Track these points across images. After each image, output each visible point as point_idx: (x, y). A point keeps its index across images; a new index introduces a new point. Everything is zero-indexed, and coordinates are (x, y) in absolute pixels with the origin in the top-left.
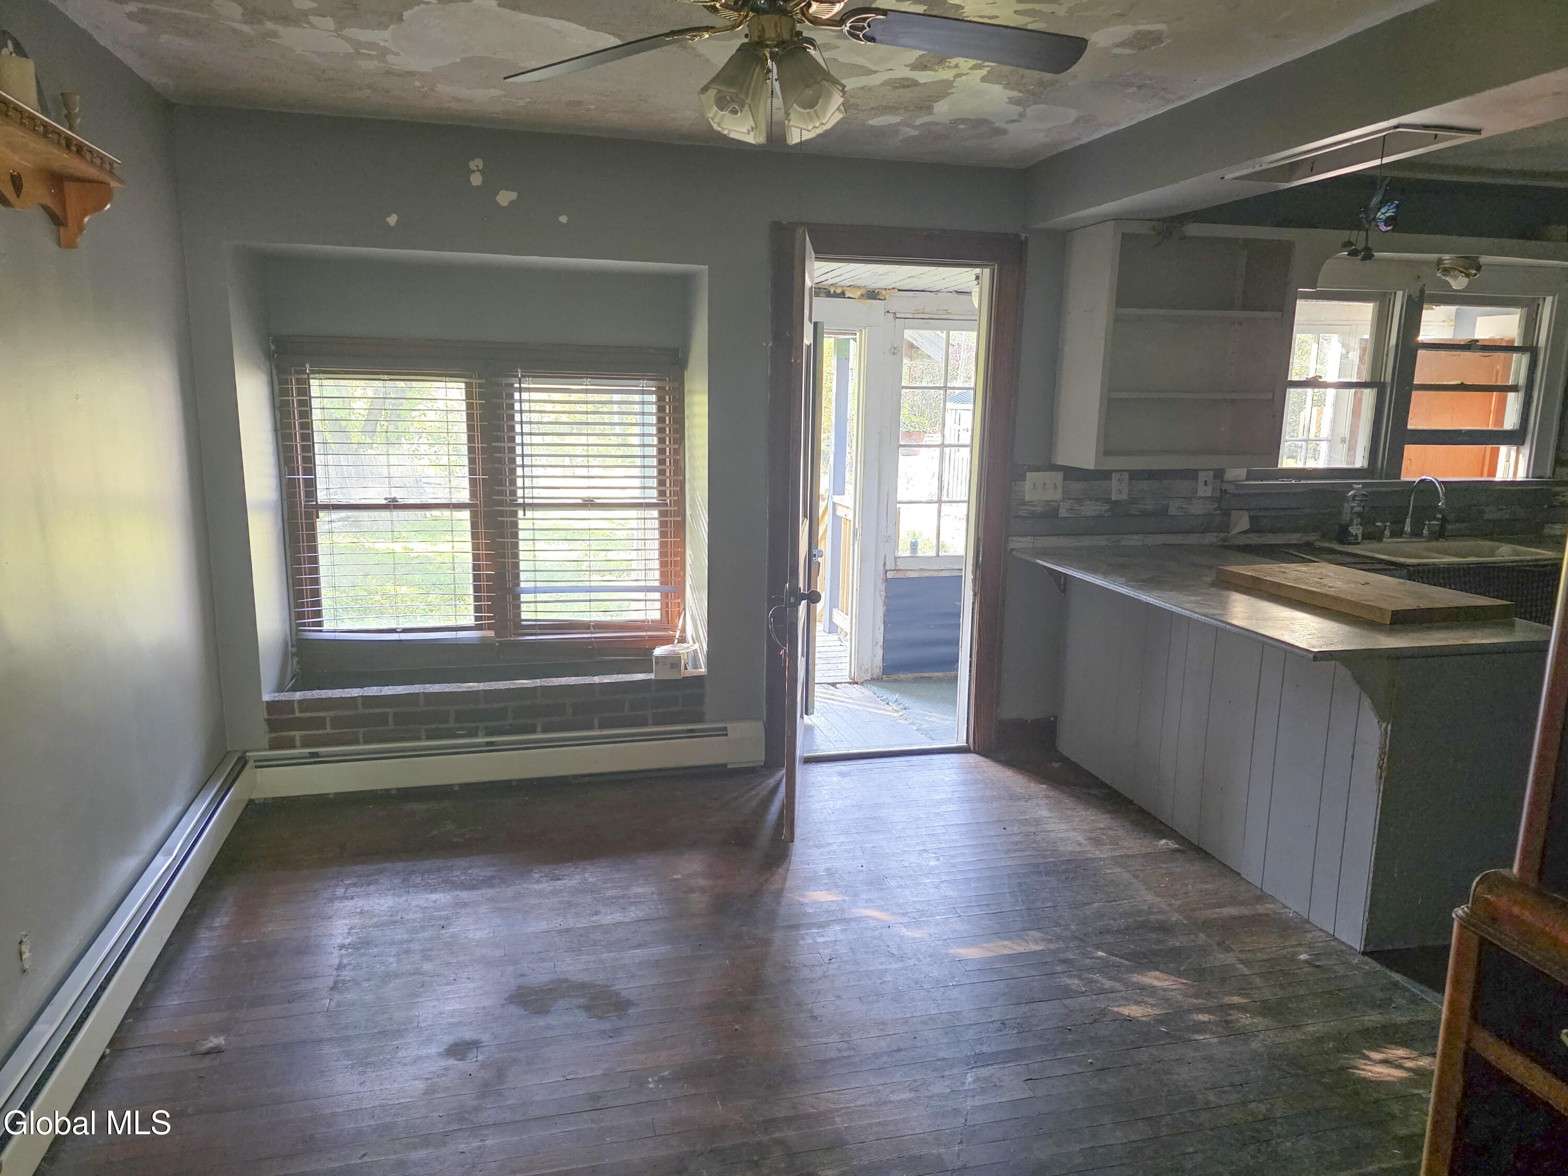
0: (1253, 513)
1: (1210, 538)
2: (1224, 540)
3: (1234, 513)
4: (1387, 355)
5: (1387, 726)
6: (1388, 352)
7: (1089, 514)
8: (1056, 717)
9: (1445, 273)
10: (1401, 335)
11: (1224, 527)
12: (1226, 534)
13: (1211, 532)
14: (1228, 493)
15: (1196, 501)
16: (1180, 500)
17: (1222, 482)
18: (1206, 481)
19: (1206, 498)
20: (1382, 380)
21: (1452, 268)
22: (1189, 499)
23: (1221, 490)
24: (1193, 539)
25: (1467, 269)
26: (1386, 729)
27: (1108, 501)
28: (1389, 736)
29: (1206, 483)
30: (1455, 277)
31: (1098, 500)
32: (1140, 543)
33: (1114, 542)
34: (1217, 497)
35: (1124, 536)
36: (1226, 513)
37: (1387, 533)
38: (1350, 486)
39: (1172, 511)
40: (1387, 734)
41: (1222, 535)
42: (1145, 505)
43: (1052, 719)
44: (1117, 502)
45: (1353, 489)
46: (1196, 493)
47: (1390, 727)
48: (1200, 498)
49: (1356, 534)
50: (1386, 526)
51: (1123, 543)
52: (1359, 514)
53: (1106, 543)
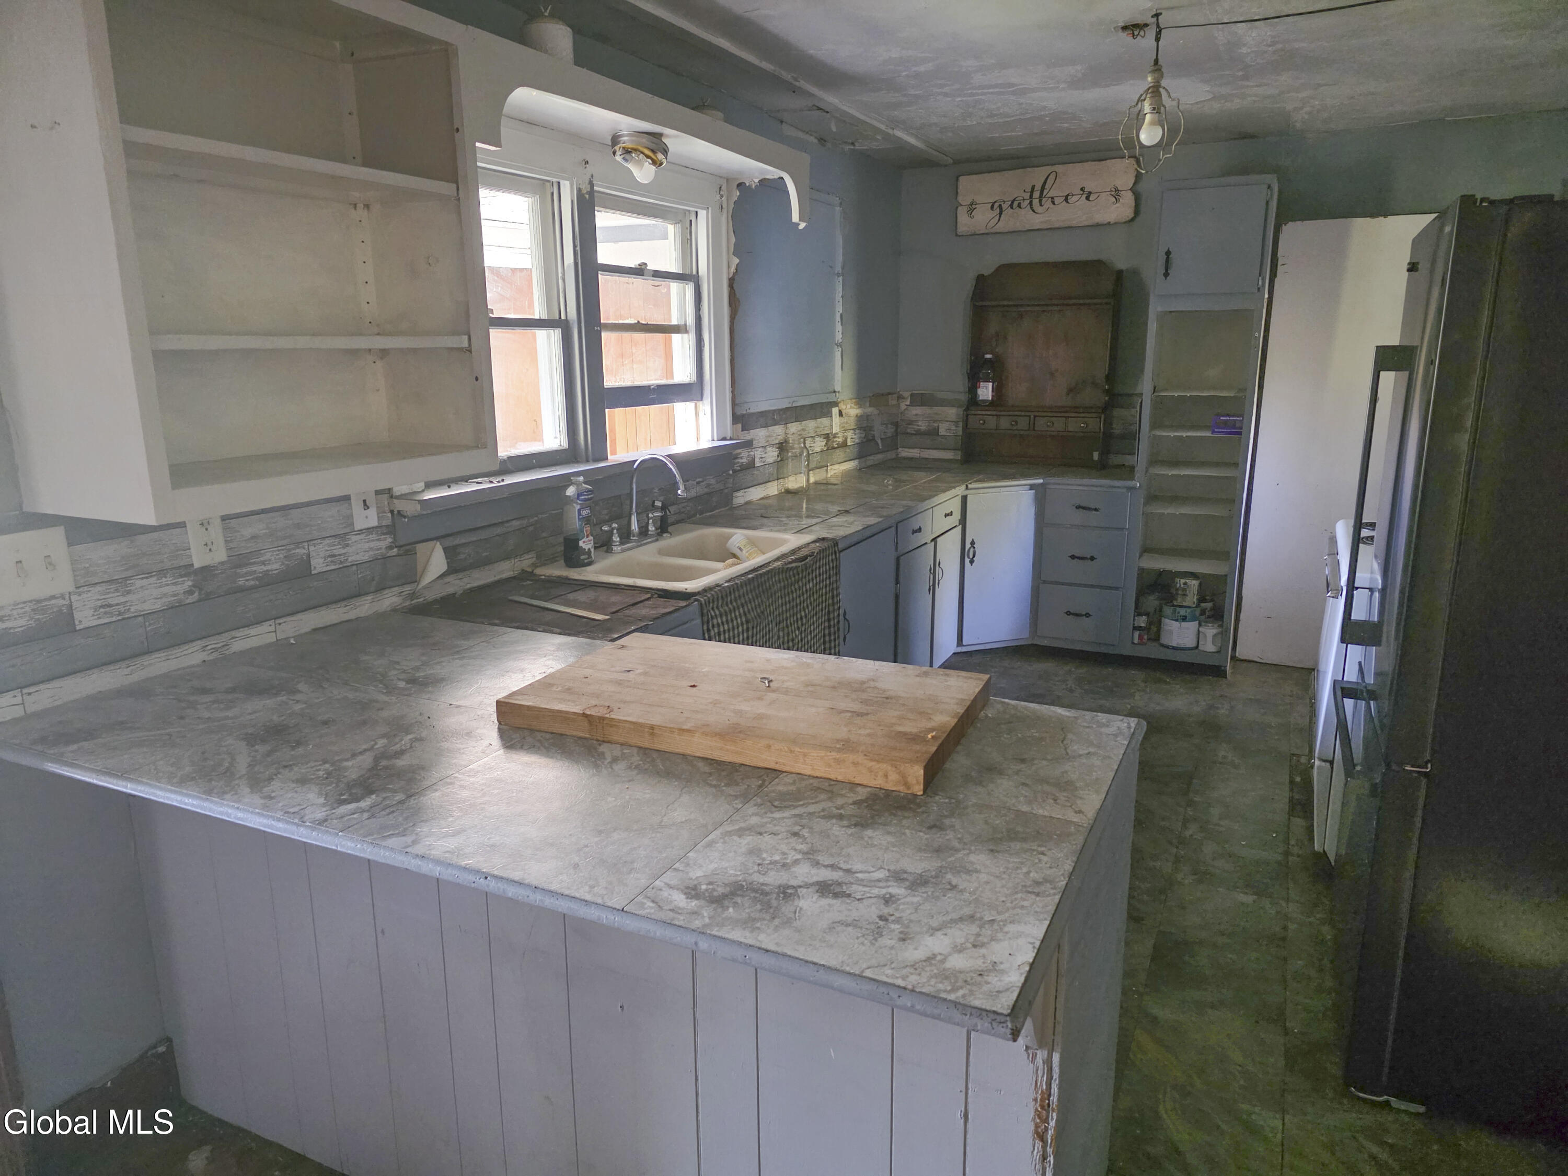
0: (450, 542)
1: (390, 600)
2: (412, 596)
3: (420, 547)
4: (564, 280)
5: (1050, 1056)
6: (564, 274)
7: (148, 607)
8: (169, 1040)
9: (627, 156)
10: (578, 248)
11: (410, 576)
12: (413, 586)
13: (390, 587)
14: (405, 517)
15: (354, 538)
16: (327, 541)
17: (392, 497)
18: (364, 501)
19: (369, 530)
20: (563, 317)
21: (636, 150)
22: (342, 538)
23: (392, 512)
24: (365, 607)
25: (653, 151)
26: (1048, 1062)
27: (187, 570)
28: (1056, 1075)
29: (366, 506)
30: (640, 164)
31: (162, 573)
32: (271, 638)
33: (216, 650)
34: (387, 526)
35: (234, 633)
36: (407, 550)
37: (616, 538)
38: (566, 480)
39: (318, 564)
40: (1050, 1070)
41: (407, 588)
42: (263, 563)
43: (162, 1049)
44: (207, 571)
45: (572, 483)
46: (352, 524)
47: (1056, 1058)
48: (361, 531)
49: (589, 549)
50: (613, 529)
51: (238, 646)
52: (587, 520)
53: (203, 656)
